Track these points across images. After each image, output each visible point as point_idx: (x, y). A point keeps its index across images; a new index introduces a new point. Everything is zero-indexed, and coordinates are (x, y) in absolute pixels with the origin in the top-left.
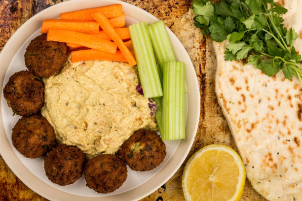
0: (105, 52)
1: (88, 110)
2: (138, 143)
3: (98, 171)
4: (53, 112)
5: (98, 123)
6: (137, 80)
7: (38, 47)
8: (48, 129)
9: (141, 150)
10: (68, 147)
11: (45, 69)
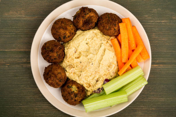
0: (121, 57)
1: (87, 56)
2: (77, 89)
3: (56, 72)
4: (81, 38)
6: (111, 78)
9: (74, 91)
10: (64, 51)
11: (103, 27)
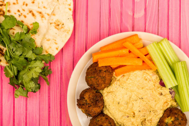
0: (136, 66)
1: (133, 104)
2: (169, 118)
4: (112, 110)
5: (141, 111)
6: (158, 78)
7: (94, 72)
8: (111, 121)
9: (172, 121)
11: (101, 85)
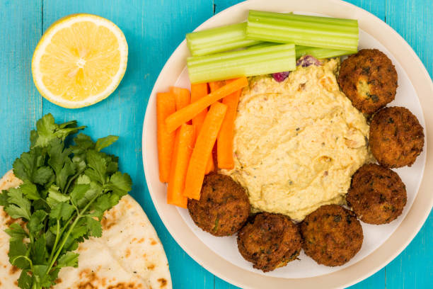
5: (324, 141)
6: (266, 80)
7: (207, 215)
9: (368, 83)
